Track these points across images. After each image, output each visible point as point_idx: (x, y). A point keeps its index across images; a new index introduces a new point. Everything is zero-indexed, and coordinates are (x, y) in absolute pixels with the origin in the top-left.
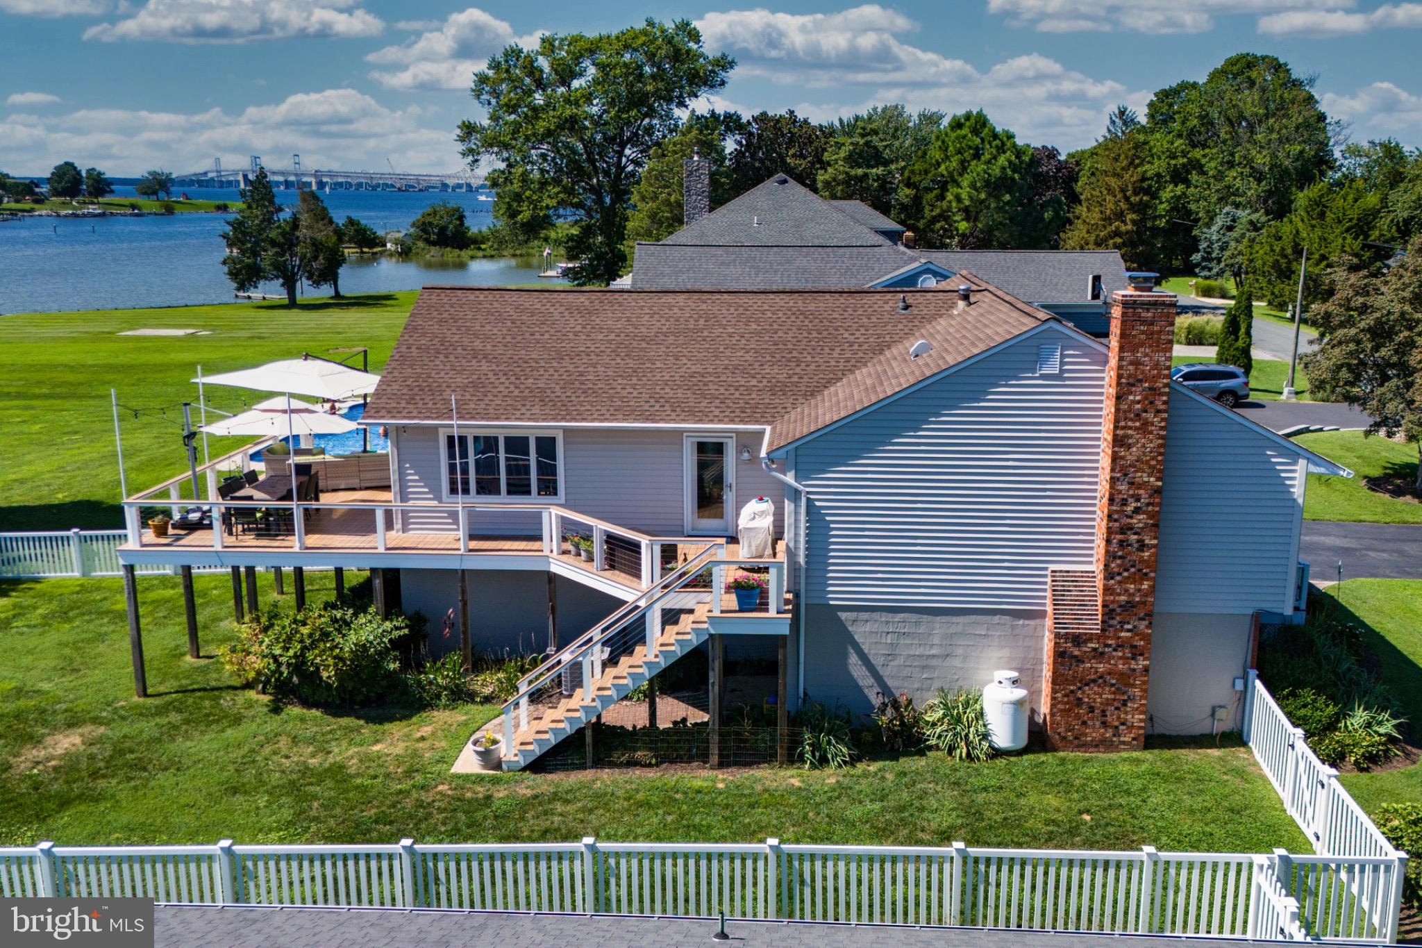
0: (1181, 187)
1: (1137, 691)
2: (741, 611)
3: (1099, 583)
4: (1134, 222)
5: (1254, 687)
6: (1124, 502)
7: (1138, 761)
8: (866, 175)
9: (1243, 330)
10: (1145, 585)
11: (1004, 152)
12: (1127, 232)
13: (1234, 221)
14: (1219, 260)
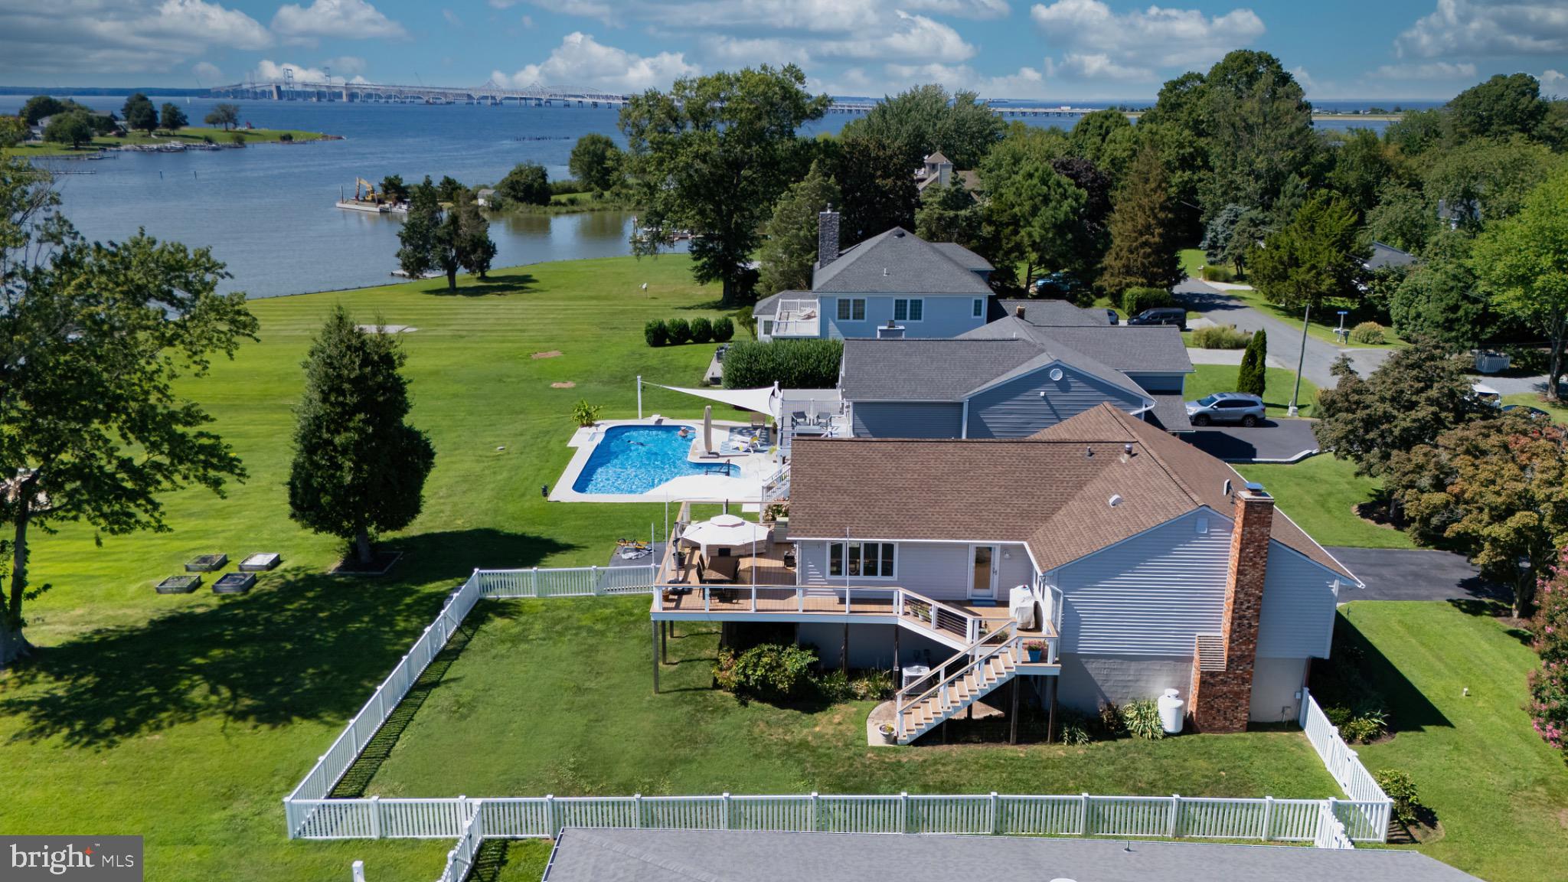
0: (1188, 173)
1: (1244, 702)
2: (1032, 662)
3: (1225, 643)
4: (1160, 235)
5: (1308, 701)
6: (1242, 604)
7: (1244, 739)
8: (957, 216)
9: (1259, 361)
10: (1251, 646)
11: (1066, 198)
12: (1155, 244)
13: (1236, 216)
14: (1223, 249)
